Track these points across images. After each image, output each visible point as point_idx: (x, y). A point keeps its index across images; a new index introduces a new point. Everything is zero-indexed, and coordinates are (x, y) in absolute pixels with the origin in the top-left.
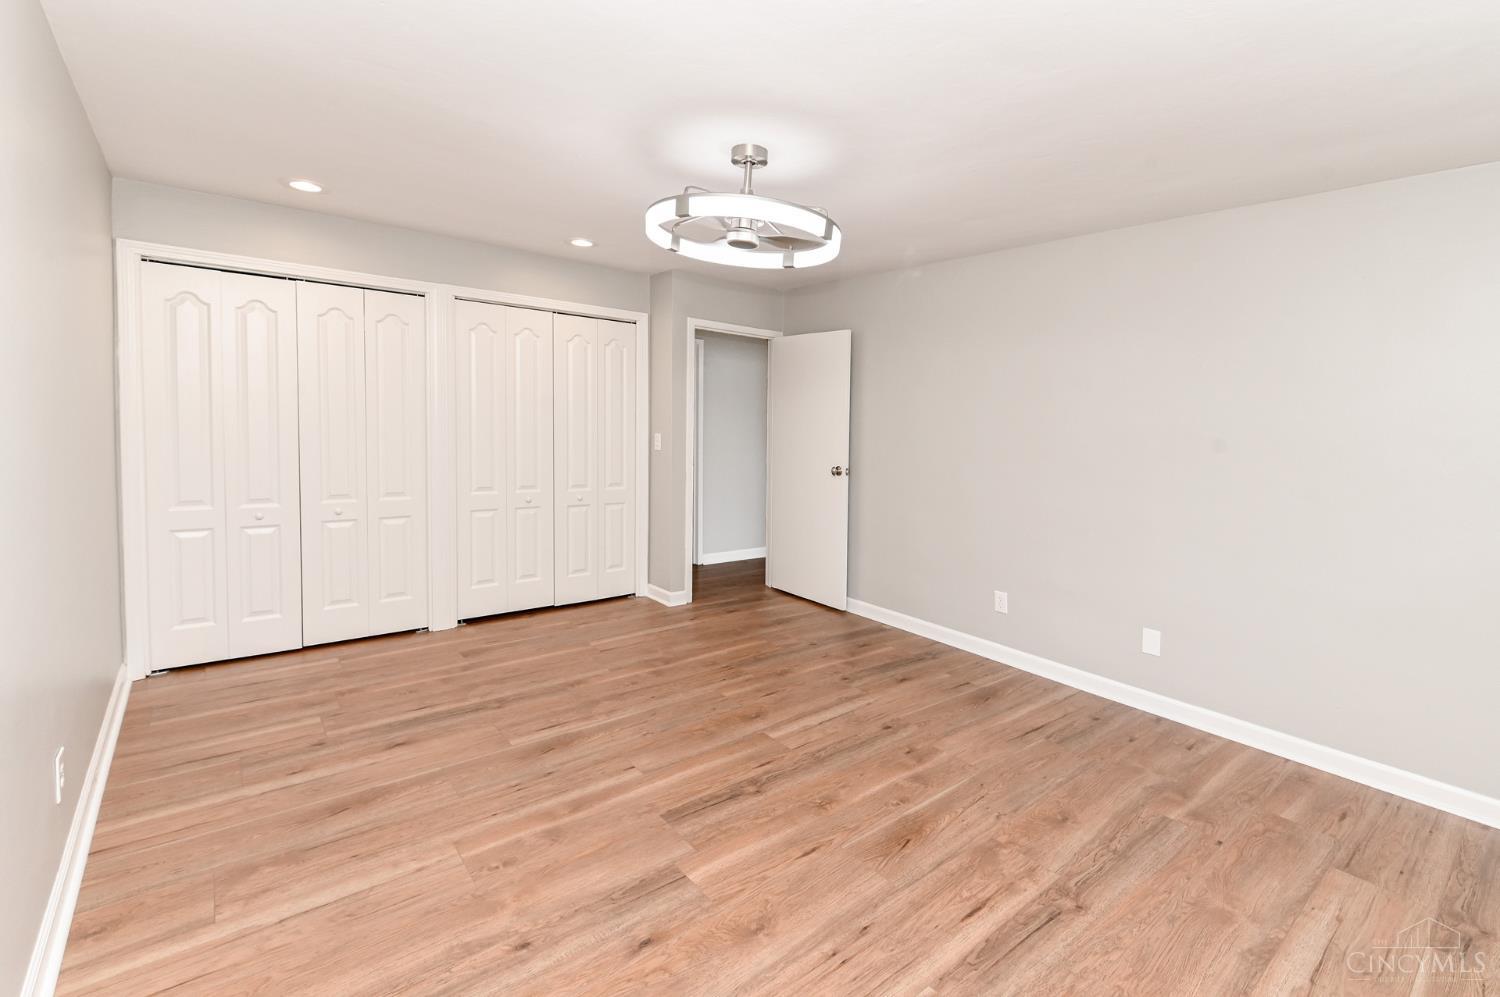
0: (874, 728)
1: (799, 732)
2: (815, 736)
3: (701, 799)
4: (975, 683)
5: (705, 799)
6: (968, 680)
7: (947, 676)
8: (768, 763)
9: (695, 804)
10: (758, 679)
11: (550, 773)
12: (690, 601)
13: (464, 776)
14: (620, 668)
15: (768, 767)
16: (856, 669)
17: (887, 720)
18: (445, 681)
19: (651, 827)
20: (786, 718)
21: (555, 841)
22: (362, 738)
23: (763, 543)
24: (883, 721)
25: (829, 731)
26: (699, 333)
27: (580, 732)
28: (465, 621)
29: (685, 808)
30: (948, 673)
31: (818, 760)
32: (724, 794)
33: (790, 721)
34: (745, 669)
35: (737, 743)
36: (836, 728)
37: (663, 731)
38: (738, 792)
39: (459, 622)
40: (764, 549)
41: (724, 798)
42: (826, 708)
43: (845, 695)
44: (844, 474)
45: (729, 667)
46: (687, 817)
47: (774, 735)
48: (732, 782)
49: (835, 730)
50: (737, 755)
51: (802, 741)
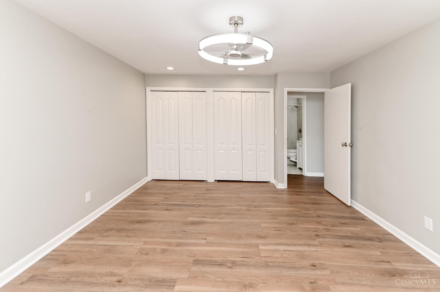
0: (306, 263)
1: (272, 250)
2: (277, 255)
3: (211, 260)
4: (394, 263)
5: (211, 261)
6: (389, 261)
7: (379, 253)
8: (246, 258)
9: (207, 261)
10: (280, 223)
11: (185, 231)
12: (286, 187)
13: (168, 224)
14: (240, 205)
15: (245, 259)
16: (328, 233)
17: (317, 262)
18: (195, 196)
19: (187, 262)
20: (274, 242)
21: (162, 253)
22: (165, 205)
23: (323, 171)
24: (314, 262)
25: (285, 255)
26: (289, 93)
27: (206, 221)
28: (217, 180)
29: (203, 261)
30: (380, 252)
31: (266, 265)
32: (220, 262)
33: (273, 244)
34: (279, 218)
35: (245, 245)
36: (289, 255)
37: (227, 230)
38: (224, 264)
39: (215, 180)
40: (323, 173)
41: (218, 264)
42: (294, 245)
43: (309, 243)
44: (348, 146)
45: (274, 215)
46: (199, 265)
47: (261, 247)
48: (227, 259)
49: (288, 256)
50: (240, 250)
51: (269, 255)
